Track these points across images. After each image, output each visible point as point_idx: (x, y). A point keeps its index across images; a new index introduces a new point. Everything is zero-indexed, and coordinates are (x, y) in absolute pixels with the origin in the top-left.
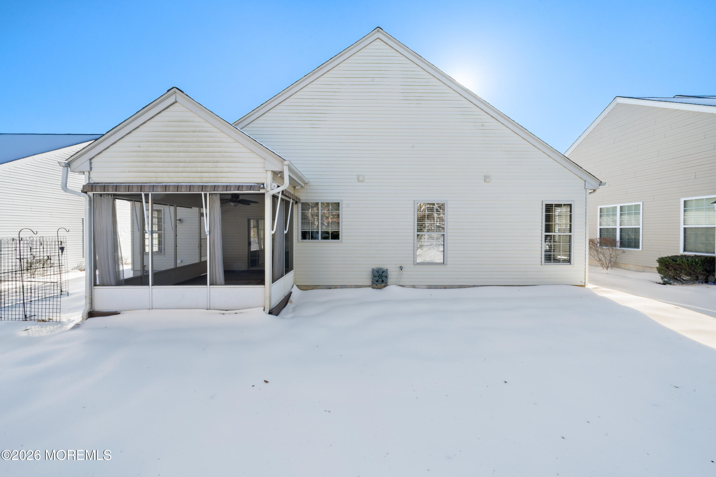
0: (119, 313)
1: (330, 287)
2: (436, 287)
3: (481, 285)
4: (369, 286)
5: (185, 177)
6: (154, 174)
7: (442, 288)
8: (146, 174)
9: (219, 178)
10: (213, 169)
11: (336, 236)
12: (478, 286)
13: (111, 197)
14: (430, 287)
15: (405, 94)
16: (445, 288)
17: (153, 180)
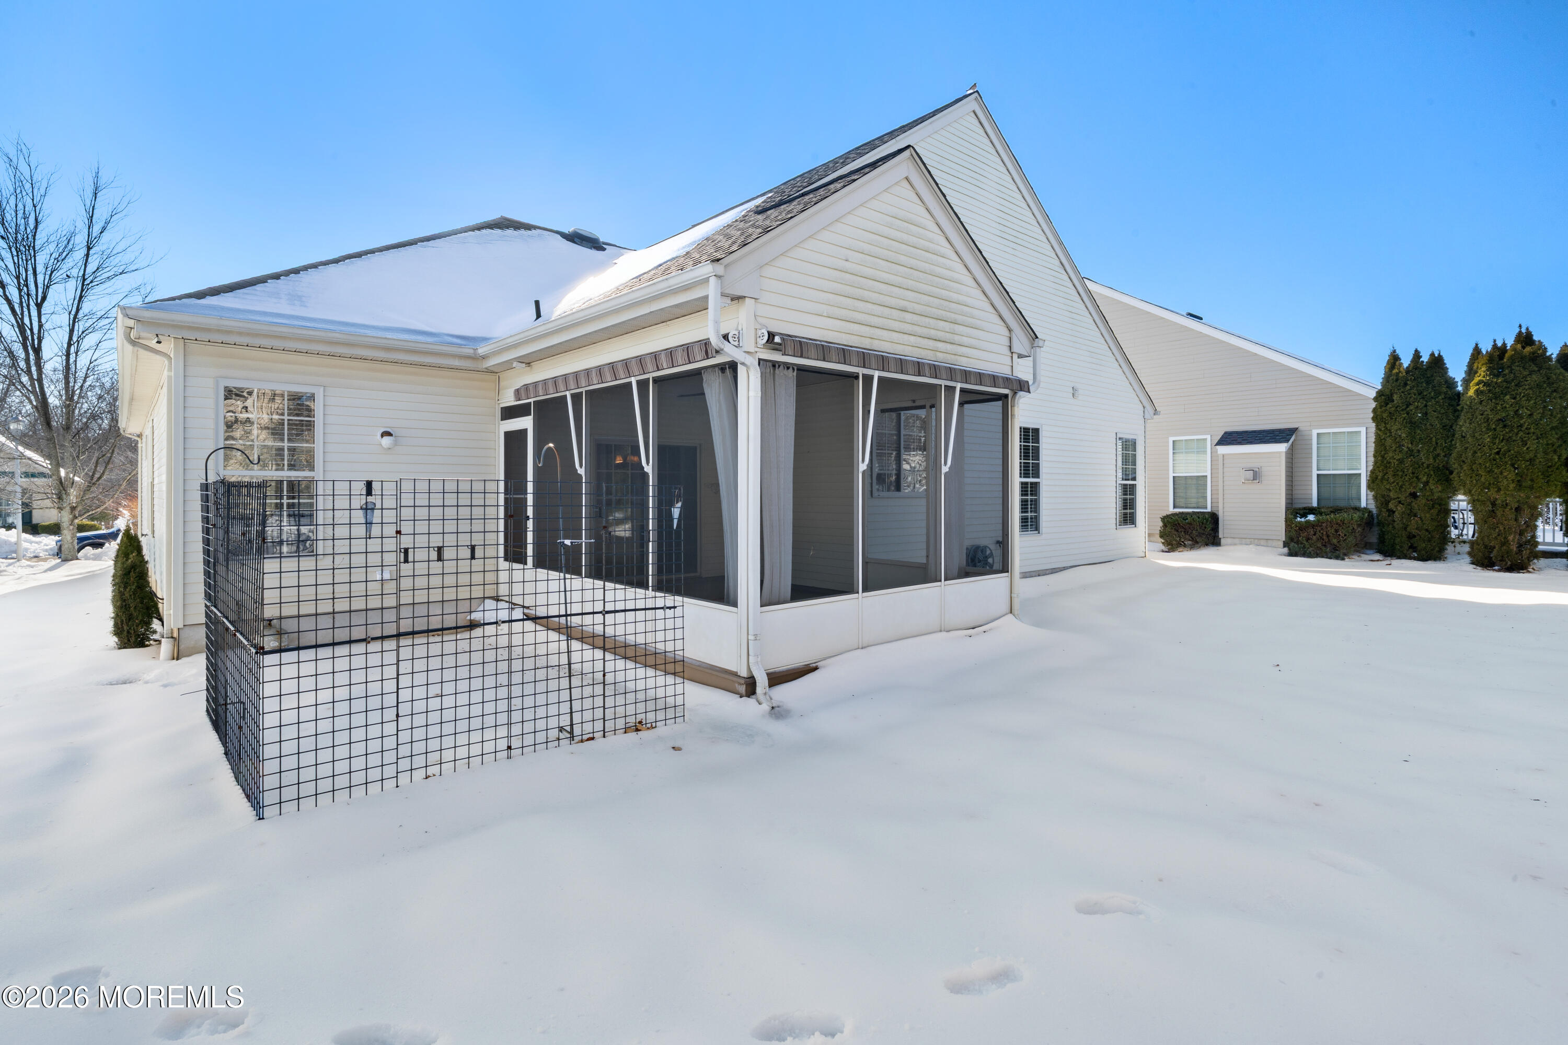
0: (816, 669)
5: (914, 345)
6: (868, 328)
8: (856, 327)
9: (957, 356)
10: (948, 337)
13: (793, 372)
17: (866, 343)
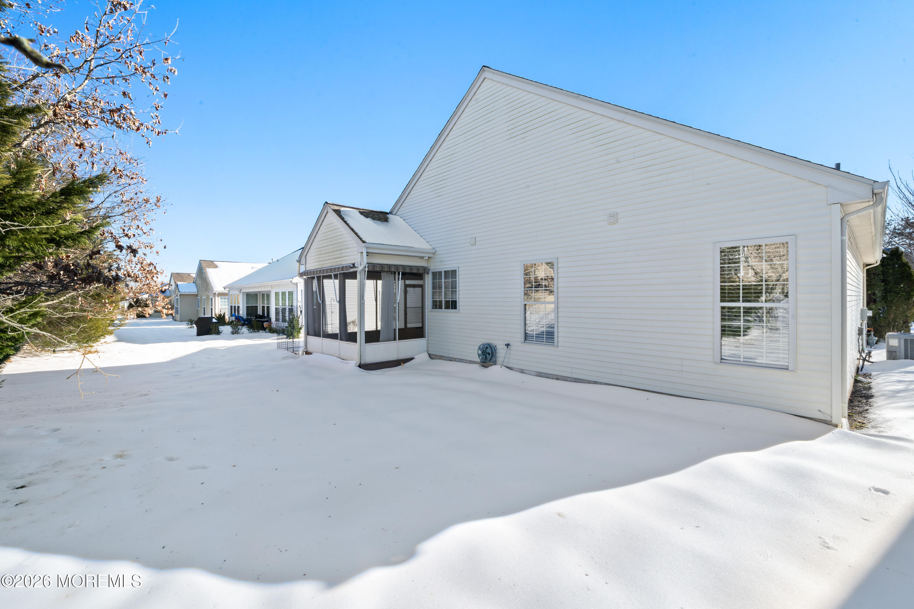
0: (312, 354)
1: (452, 359)
2: (547, 375)
3: (606, 383)
4: (478, 363)
7: (554, 379)
9: (342, 262)
10: (340, 256)
11: (452, 305)
12: (601, 383)
14: (540, 375)
15: (511, 132)
16: (557, 379)
